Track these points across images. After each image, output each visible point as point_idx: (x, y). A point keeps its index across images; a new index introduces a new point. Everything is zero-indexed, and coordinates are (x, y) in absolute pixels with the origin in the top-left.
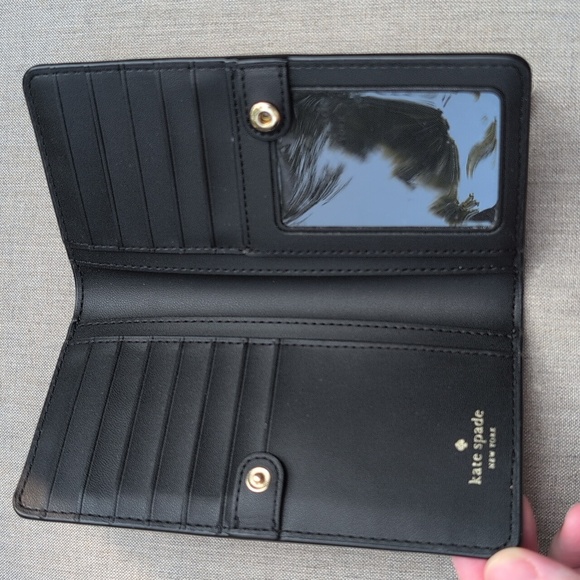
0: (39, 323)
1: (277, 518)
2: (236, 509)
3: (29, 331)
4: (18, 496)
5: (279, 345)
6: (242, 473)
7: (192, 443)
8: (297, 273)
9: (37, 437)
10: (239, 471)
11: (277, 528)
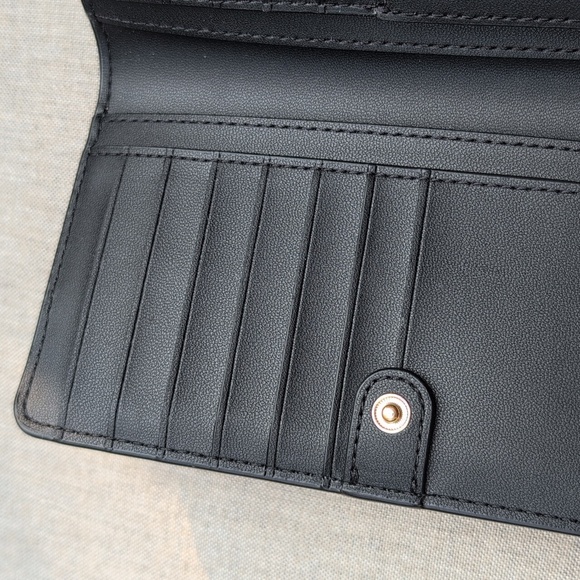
0: (49, 116)
1: (420, 476)
2: (354, 455)
3: (36, 128)
4: (21, 402)
5: (428, 179)
6: (364, 399)
7: (284, 342)
8: (465, 51)
9: (48, 305)
10: (359, 395)
11: (419, 490)
